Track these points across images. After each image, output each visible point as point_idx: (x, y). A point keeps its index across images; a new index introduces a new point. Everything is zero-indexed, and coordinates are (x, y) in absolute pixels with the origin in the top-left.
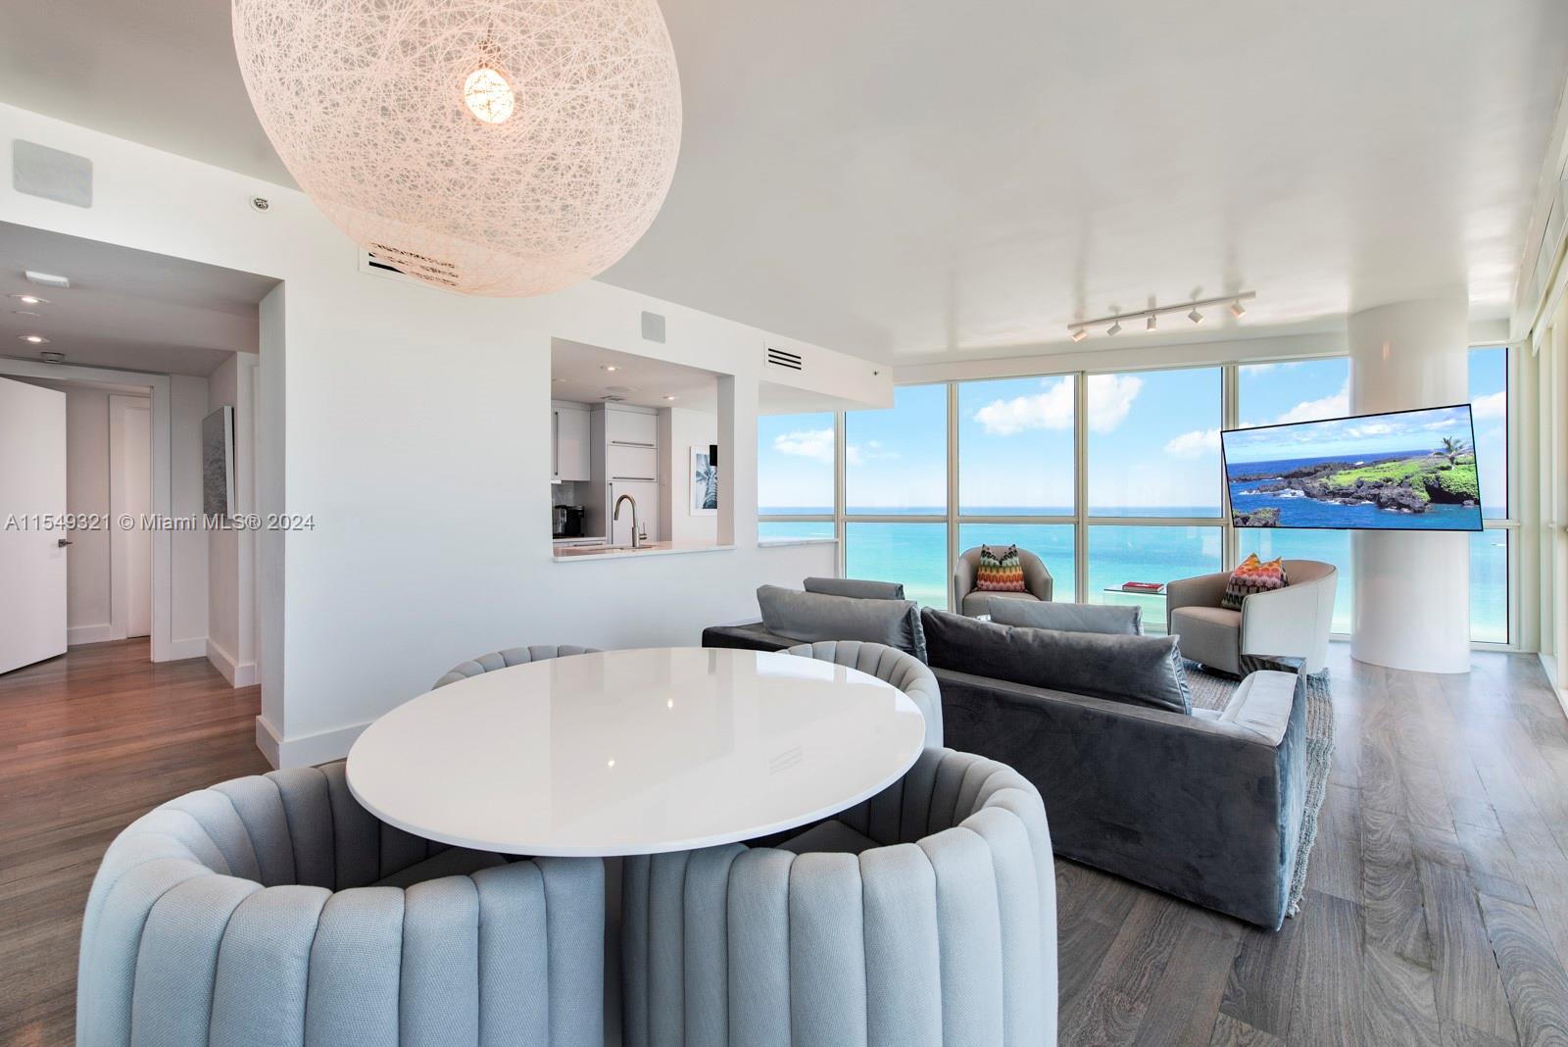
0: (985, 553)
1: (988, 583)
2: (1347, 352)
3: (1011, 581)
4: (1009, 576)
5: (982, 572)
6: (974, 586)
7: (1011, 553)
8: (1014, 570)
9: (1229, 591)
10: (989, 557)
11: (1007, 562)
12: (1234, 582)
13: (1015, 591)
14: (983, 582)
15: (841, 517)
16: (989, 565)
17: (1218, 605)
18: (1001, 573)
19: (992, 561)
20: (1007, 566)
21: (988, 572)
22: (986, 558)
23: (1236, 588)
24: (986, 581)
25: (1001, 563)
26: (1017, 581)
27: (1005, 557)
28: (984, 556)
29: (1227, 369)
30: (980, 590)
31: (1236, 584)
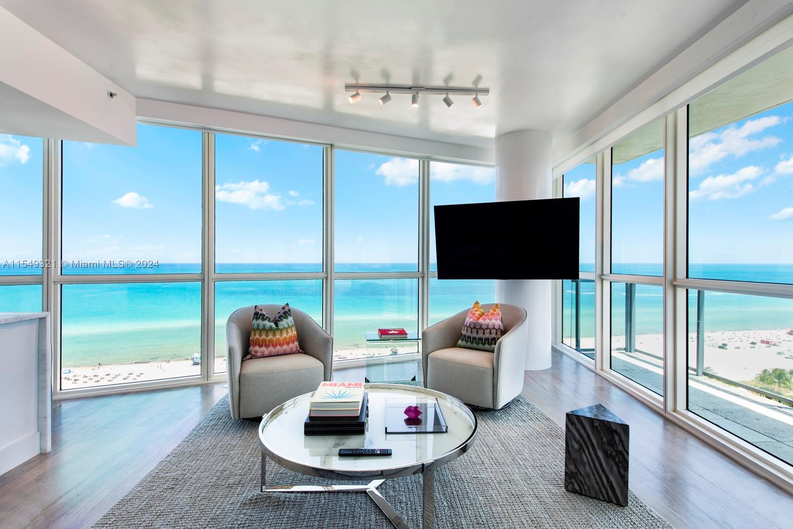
0: (257, 315)
1: (263, 349)
2: (494, 163)
3: (288, 344)
4: (285, 339)
5: (255, 337)
6: (247, 354)
7: (285, 313)
8: (289, 330)
9: (464, 332)
10: (263, 319)
11: (283, 323)
12: (468, 325)
13: (291, 353)
14: (257, 348)
15: (53, 277)
16: (264, 329)
17: (454, 345)
18: (278, 336)
19: (268, 324)
20: (284, 328)
21: (263, 337)
22: (260, 321)
23: (469, 330)
24: (260, 346)
25: (277, 325)
26: (293, 342)
27: (281, 318)
28: (257, 319)
29: (424, 162)
30: (254, 357)
31: (475, 328)
